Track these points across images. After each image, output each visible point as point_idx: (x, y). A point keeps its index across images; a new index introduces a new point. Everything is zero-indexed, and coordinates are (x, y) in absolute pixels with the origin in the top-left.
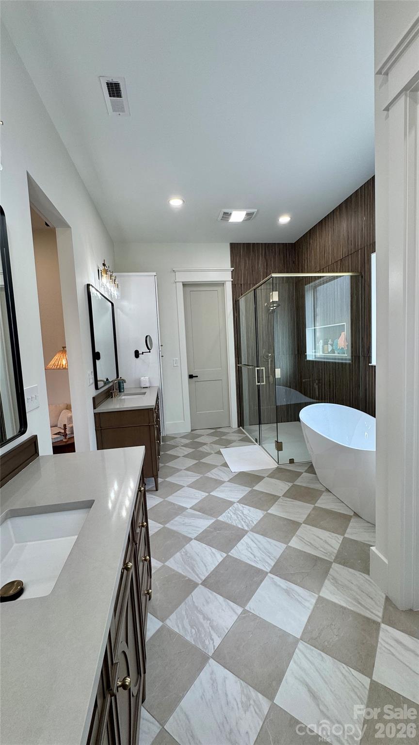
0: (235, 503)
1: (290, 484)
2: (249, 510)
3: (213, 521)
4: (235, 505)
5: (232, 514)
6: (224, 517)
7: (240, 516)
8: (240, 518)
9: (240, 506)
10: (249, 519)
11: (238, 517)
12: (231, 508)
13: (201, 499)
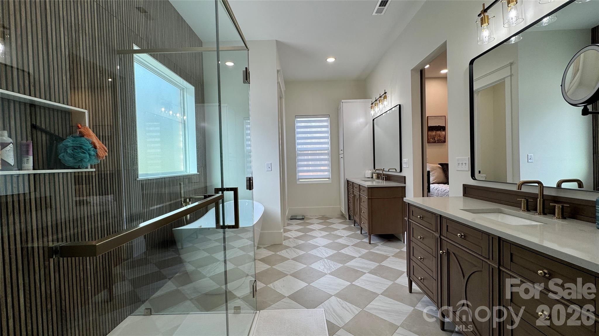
0: (329, 274)
1: (271, 285)
2: (320, 268)
3: (347, 264)
4: (329, 272)
5: (333, 267)
6: (338, 266)
7: (327, 265)
8: (328, 264)
9: (326, 271)
10: (322, 264)
11: (329, 265)
12: (333, 270)
13: (359, 280)
